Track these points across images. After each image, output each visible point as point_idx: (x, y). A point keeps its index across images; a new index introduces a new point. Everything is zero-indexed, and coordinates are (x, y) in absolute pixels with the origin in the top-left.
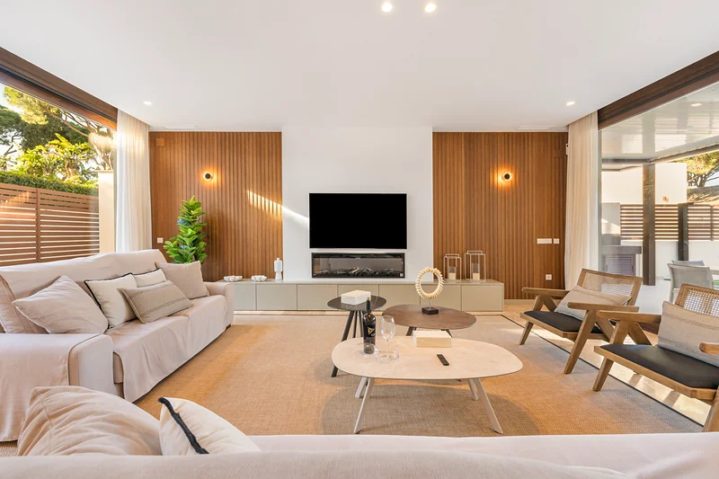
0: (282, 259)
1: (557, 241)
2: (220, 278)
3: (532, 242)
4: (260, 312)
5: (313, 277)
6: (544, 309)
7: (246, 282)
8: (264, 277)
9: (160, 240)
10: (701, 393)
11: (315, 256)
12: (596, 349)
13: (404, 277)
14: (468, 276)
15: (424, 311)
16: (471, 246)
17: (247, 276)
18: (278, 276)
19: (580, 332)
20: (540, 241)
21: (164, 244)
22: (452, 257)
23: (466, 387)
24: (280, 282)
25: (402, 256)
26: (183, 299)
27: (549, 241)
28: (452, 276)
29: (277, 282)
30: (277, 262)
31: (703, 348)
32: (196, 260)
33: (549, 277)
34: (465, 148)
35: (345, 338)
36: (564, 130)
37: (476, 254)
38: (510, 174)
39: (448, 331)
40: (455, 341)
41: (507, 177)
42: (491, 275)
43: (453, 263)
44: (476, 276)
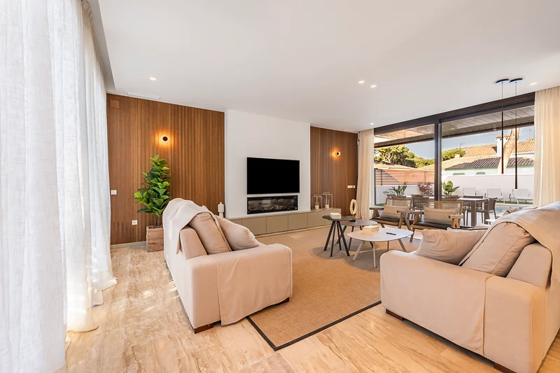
0: (224, 203)
1: (354, 187)
3: (346, 187)
5: (248, 213)
9: (114, 192)
11: (249, 199)
13: (298, 209)
14: (324, 207)
20: (349, 187)
25: (297, 197)
27: (351, 187)
28: (317, 207)
30: (220, 205)
36: (357, 133)
41: (338, 154)
42: (334, 205)
44: (327, 206)
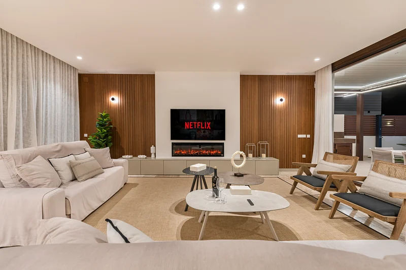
0: (155, 146)
1: (309, 136)
2: (120, 157)
3: (295, 136)
4: (143, 176)
5: (173, 156)
6: (304, 174)
7: (135, 158)
8: (145, 156)
9: (86, 135)
10: (389, 218)
11: (173, 144)
12: (331, 196)
13: (223, 156)
14: (260, 156)
15: (236, 175)
16: (261, 139)
17: (135, 155)
18: (153, 156)
19: (324, 187)
20: (299, 136)
21: (88, 137)
22: (250, 145)
23: (259, 216)
24: (154, 159)
25: (223, 144)
26: (100, 168)
27: (304, 136)
28: (250, 155)
29: (152, 159)
30: (152, 148)
31: (391, 195)
32: (107, 147)
33: (304, 156)
34: (258, 84)
35: (192, 190)
36: (313, 74)
37: (263, 143)
38: (283, 99)
39: (249, 186)
40: (253, 191)
41: (281, 100)
42: (272, 154)
43: (251, 148)
44: (264, 155)
